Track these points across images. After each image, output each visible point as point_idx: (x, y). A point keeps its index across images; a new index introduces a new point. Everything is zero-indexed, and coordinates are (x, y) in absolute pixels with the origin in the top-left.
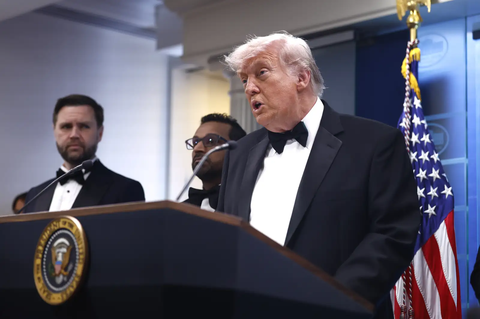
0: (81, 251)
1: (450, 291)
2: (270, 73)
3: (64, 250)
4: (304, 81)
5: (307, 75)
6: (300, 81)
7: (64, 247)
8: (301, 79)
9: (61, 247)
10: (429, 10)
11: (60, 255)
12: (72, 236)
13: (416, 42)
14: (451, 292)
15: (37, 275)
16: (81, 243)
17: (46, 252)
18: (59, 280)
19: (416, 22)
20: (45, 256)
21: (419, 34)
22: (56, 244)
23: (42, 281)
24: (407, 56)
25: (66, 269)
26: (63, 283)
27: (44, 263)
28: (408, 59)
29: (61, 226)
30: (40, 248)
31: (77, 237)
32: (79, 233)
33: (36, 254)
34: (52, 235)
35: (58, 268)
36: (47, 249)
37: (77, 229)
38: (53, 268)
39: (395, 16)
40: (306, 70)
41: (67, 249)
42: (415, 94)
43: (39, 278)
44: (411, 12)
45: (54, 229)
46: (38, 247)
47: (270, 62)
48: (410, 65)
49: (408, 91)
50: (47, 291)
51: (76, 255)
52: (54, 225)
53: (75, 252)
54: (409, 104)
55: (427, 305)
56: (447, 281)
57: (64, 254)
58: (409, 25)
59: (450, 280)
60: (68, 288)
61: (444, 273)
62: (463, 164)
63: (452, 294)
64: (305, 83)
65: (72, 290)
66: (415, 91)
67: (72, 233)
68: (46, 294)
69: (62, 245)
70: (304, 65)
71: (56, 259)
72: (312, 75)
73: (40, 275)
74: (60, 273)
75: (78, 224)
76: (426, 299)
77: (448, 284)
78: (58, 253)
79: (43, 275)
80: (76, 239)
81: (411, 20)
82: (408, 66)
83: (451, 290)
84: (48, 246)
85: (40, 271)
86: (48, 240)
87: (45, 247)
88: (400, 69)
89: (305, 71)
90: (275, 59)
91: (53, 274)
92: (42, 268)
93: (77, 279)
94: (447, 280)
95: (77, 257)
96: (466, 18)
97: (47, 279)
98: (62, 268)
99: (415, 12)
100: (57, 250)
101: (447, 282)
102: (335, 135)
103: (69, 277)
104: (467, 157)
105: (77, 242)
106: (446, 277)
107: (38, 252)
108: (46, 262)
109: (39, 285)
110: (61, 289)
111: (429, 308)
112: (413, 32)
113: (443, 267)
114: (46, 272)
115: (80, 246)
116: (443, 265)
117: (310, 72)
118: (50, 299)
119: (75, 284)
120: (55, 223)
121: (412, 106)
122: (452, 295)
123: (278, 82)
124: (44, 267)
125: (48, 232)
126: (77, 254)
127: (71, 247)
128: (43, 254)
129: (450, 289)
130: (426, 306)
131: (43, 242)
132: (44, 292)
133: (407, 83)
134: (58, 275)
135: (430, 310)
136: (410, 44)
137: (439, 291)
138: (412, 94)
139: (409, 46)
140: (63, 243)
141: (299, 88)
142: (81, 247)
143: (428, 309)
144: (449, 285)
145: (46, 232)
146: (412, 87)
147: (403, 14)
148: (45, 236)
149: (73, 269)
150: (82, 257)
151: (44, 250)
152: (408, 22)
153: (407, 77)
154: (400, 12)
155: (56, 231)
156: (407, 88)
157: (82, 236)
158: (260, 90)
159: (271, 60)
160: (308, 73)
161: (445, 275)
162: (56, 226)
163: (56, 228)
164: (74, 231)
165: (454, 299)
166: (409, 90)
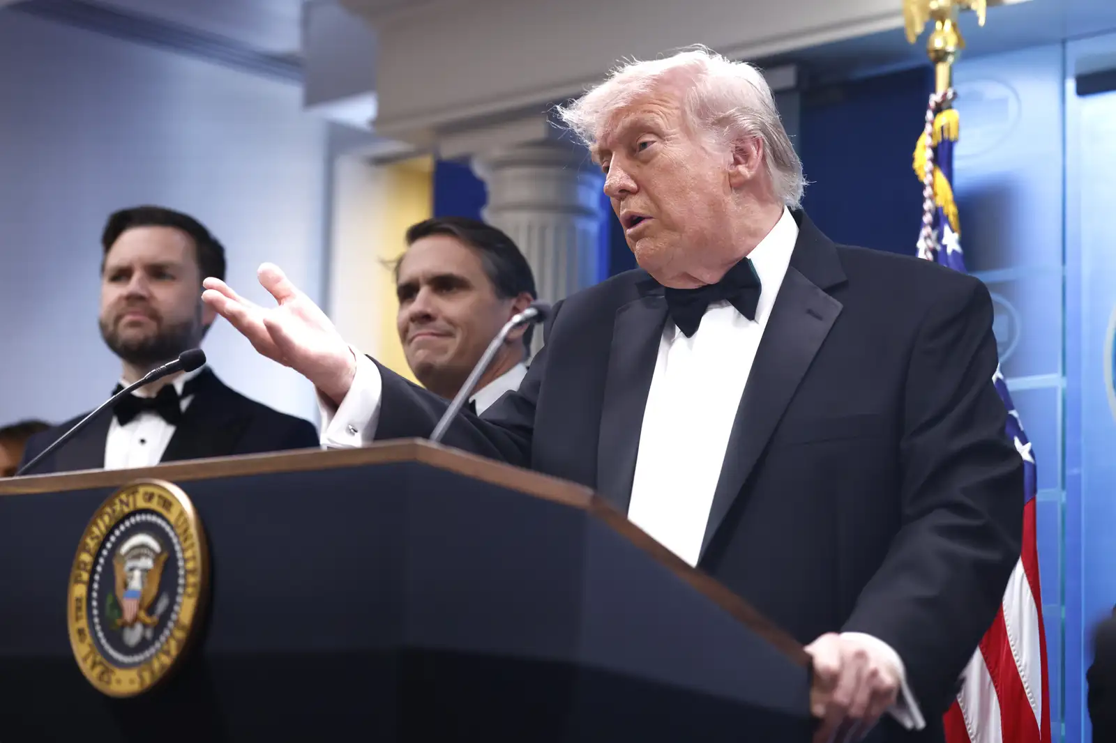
0: (190, 565)
1: (1025, 692)
2: (662, 146)
3: (147, 563)
4: (746, 162)
5: (753, 149)
6: (737, 162)
7: (147, 556)
8: (741, 159)
9: (138, 557)
10: (982, 22)
11: (137, 574)
12: (168, 529)
13: (950, 95)
14: (1029, 693)
15: (76, 623)
16: (192, 545)
17: (99, 569)
18: (133, 636)
19: (951, 48)
20: (97, 577)
21: (956, 76)
22: (125, 548)
23: (89, 639)
24: (928, 128)
25: (150, 610)
26: (144, 645)
27: (95, 595)
28: (931, 135)
29: (141, 504)
30: (86, 558)
31: (179, 531)
32: (186, 521)
33: (75, 572)
34: (117, 526)
35: (130, 607)
36: (102, 561)
37: (182, 513)
38: (118, 606)
39: (900, 33)
40: (751, 136)
41: (155, 561)
42: (946, 219)
43: (81, 632)
44: (938, 25)
45: (122, 510)
46: (79, 554)
47: (660, 121)
48: (935, 149)
49: (930, 211)
50: (101, 663)
51: (177, 576)
52: (121, 502)
53: (177, 568)
54: (930, 243)
55: (968, 724)
56: (1020, 666)
57: (145, 571)
58: (932, 55)
59: (1026, 666)
60: (156, 655)
61: (1012, 649)
62: (1054, 389)
63: (1031, 698)
64: (749, 168)
65: (166, 660)
66: (945, 211)
67: (168, 523)
68: (98, 669)
69: (140, 551)
70: (746, 125)
71: (126, 585)
72: (768, 151)
73: (83, 623)
74: (136, 619)
75: (184, 501)
76: (967, 710)
77: (1021, 674)
78: (132, 569)
79: (91, 625)
80: (176, 535)
81: (937, 43)
82: (929, 153)
83: (1027, 688)
84: (105, 553)
85: (84, 613)
86: (107, 538)
87: (98, 555)
88: (911, 160)
89: (749, 140)
90: (675, 111)
91: (119, 622)
92: (90, 608)
93: (180, 634)
94: (1018, 664)
95: (181, 581)
96: (1064, 42)
97: (101, 635)
98: (140, 607)
99: (948, 23)
100: (130, 564)
101: (1019, 669)
102: (826, 290)
103: (159, 628)
104: (1064, 373)
105: (179, 543)
106: (1016, 659)
107: (79, 568)
108: (99, 592)
109: (81, 650)
110: (137, 658)
111: (975, 734)
112: (942, 71)
113: (1009, 633)
114: (100, 616)
115: (189, 554)
116: (1008, 628)
117: (761, 141)
118: (108, 682)
119: (173, 648)
120: (123, 497)
121: (939, 248)
122: (1030, 701)
123: (680, 166)
124: (95, 603)
125: (106, 518)
126: (181, 572)
127: (165, 556)
128: (93, 572)
129: (1025, 686)
130: (968, 728)
131: (92, 543)
132: (94, 665)
133: (927, 192)
134: (132, 625)
135: (976, 736)
136: (934, 99)
137: (997, 692)
138: (939, 220)
139: (932, 104)
140: (143, 546)
141: (734, 181)
142: (190, 556)
143: (972, 734)
144: (1023, 676)
145: (102, 519)
146: (940, 201)
147: (919, 29)
148: (99, 529)
149: (169, 610)
150: (193, 579)
151: (96, 563)
152: (930, 47)
153: (926, 180)
154: (911, 23)
155: (128, 516)
156: (928, 205)
157: (193, 530)
158: (638, 185)
159: (664, 116)
160: (757, 142)
161: (1014, 653)
162: (127, 505)
163: (126, 510)
164: (172, 517)
165: (1034, 711)
166: (933, 209)
